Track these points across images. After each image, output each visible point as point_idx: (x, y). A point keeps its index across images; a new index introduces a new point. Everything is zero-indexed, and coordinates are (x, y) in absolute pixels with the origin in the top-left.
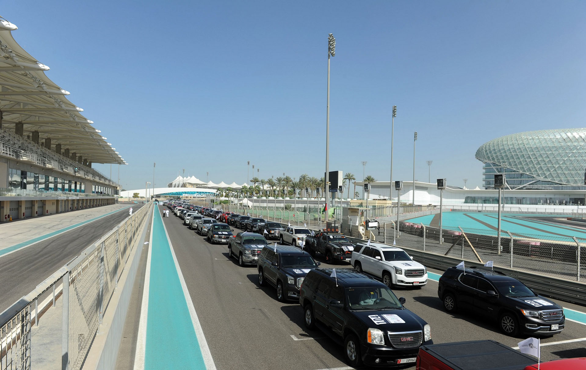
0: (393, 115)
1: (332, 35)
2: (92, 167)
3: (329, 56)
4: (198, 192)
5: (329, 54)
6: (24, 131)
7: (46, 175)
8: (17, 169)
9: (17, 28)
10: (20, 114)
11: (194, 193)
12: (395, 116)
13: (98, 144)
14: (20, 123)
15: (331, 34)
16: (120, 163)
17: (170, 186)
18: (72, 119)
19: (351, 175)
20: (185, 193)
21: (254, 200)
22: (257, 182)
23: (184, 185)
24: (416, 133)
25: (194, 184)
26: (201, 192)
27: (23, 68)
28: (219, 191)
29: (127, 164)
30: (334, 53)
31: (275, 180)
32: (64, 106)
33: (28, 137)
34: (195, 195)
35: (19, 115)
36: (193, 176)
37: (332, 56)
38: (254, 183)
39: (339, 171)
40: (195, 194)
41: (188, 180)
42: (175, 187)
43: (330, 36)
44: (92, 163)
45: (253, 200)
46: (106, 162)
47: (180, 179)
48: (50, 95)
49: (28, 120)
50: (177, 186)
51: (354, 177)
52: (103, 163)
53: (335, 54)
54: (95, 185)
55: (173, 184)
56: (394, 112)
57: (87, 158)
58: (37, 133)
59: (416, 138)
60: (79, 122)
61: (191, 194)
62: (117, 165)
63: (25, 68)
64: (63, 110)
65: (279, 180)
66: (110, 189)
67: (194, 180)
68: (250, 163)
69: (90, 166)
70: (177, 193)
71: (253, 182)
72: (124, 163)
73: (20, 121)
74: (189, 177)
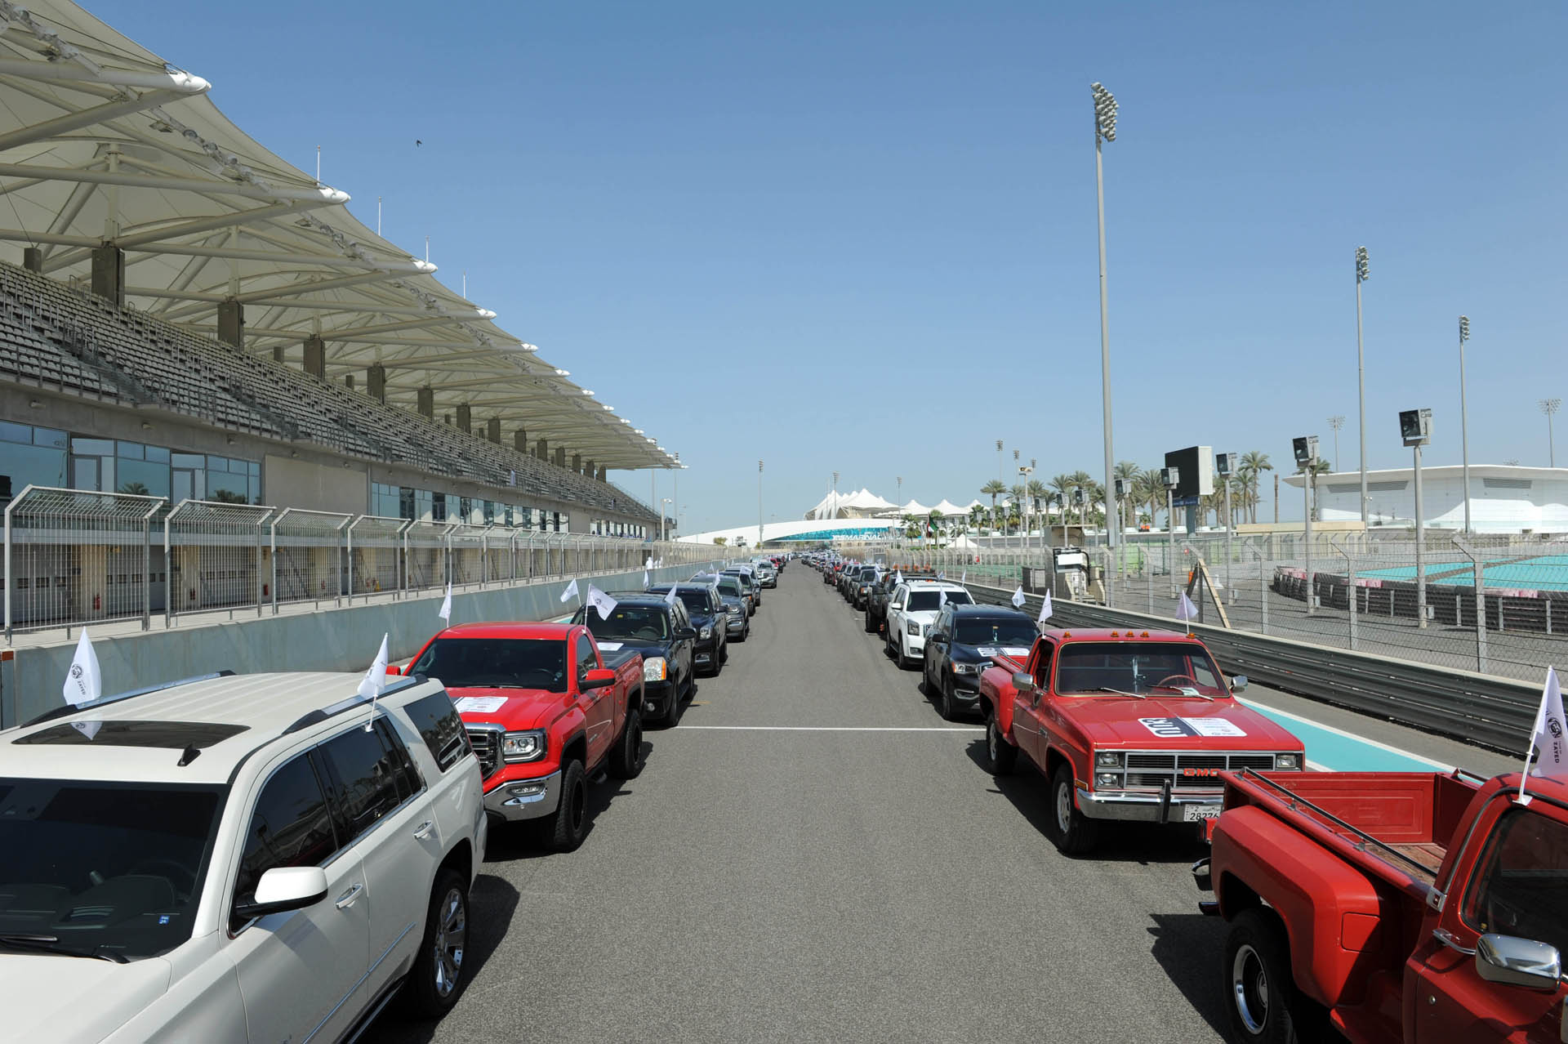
0: (1358, 276)
1: (1099, 86)
2: (607, 480)
3: (1099, 142)
4: (869, 529)
5: (1098, 137)
6: (435, 407)
7: (487, 499)
8: (390, 484)
9: (350, 198)
10: (427, 369)
11: (863, 531)
12: (1365, 276)
13: (598, 422)
14: (427, 389)
15: (1097, 83)
16: (668, 466)
17: (811, 516)
18: (520, 371)
19: (1259, 457)
20: (840, 532)
21: (994, 539)
22: (1000, 492)
23: (841, 514)
24: (1464, 318)
25: (867, 509)
26: (878, 530)
27: (388, 273)
28: (909, 521)
29: (686, 467)
30: (1111, 133)
31: (1050, 484)
32: (494, 342)
33: (447, 418)
34: (864, 537)
35: (424, 371)
36: (864, 490)
37: (1109, 141)
38: (991, 494)
39: (1200, 447)
40: (863, 534)
41: (852, 499)
42: (821, 518)
43: (1096, 89)
44: (607, 471)
45: (989, 539)
46: (639, 467)
47: (834, 500)
48: (459, 322)
49: (449, 380)
50: (825, 515)
51: (1269, 462)
52: (632, 469)
53: (1113, 135)
54: (608, 519)
55: (816, 512)
56: (1359, 265)
57: (593, 458)
58: (467, 408)
59: (1466, 334)
60: (541, 376)
61: (854, 534)
62: (660, 473)
63: (394, 273)
64: (498, 352)
65: (1062, 483)
66: (644, 529)
67: (865, 499)
68: (1004, 446)
69: (602, 476)
70: (821, 535)
71: (990, 492)
72: (678, 466)
73: (427, 384)
74: (854, 493)
